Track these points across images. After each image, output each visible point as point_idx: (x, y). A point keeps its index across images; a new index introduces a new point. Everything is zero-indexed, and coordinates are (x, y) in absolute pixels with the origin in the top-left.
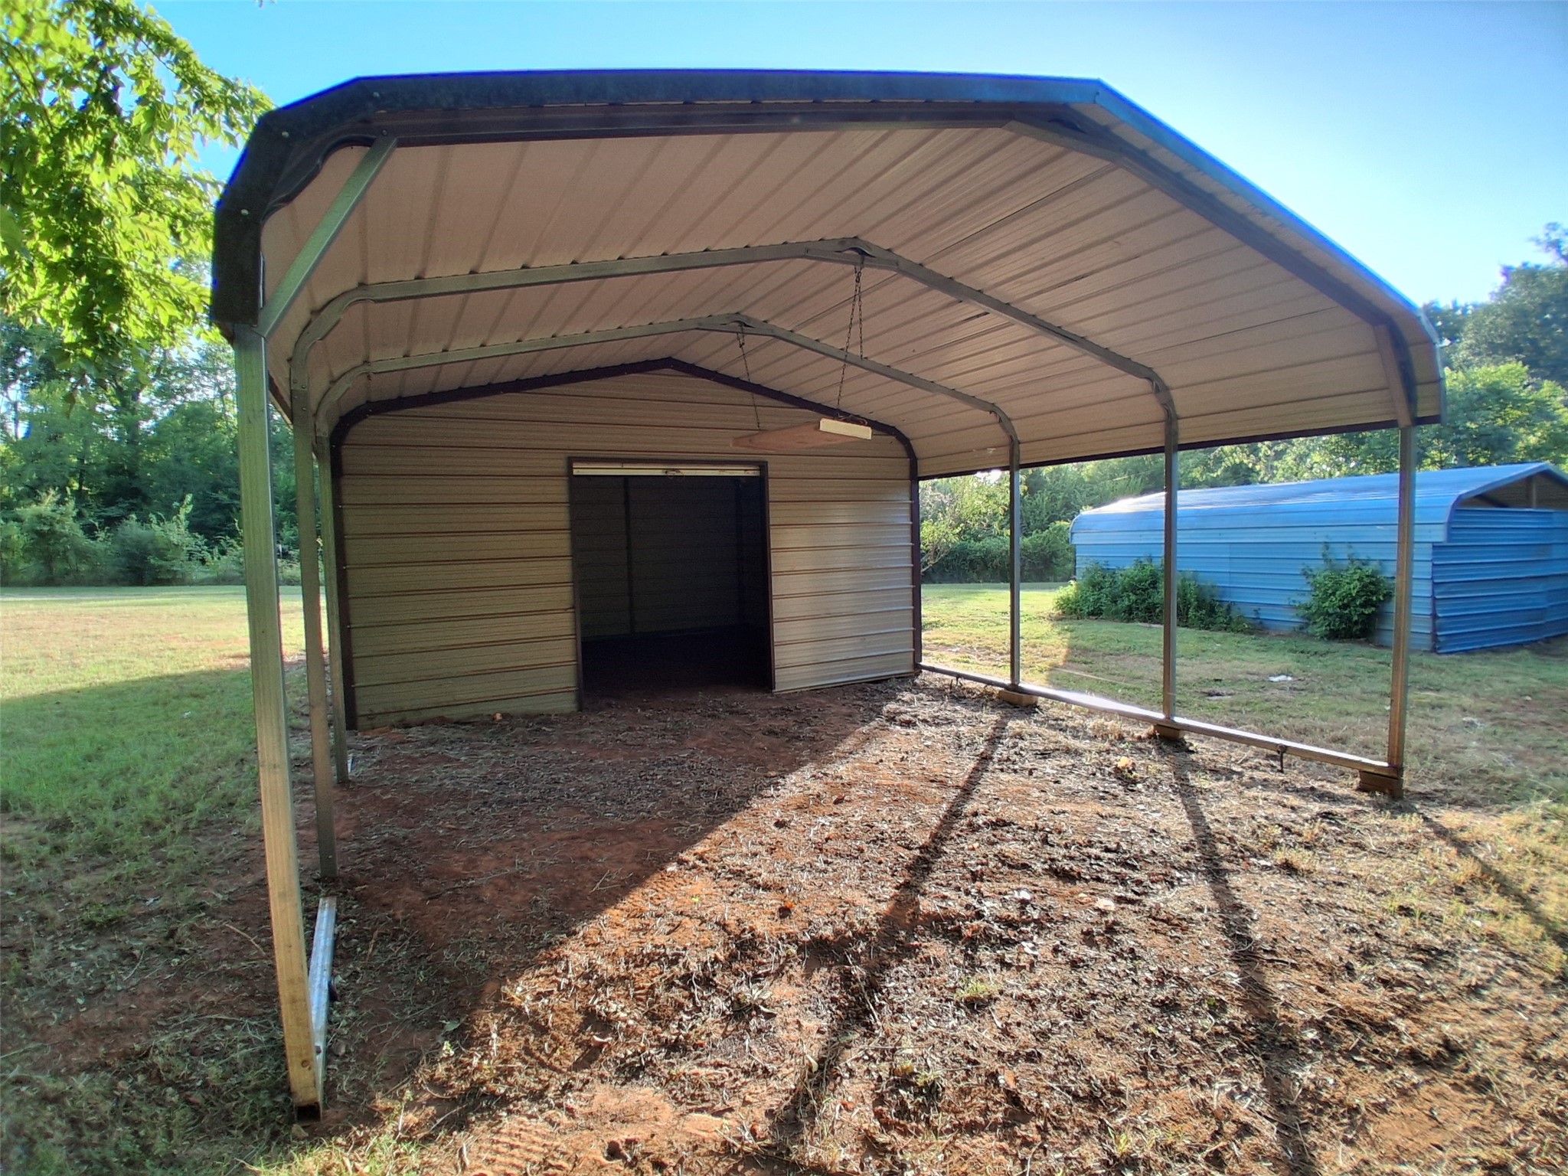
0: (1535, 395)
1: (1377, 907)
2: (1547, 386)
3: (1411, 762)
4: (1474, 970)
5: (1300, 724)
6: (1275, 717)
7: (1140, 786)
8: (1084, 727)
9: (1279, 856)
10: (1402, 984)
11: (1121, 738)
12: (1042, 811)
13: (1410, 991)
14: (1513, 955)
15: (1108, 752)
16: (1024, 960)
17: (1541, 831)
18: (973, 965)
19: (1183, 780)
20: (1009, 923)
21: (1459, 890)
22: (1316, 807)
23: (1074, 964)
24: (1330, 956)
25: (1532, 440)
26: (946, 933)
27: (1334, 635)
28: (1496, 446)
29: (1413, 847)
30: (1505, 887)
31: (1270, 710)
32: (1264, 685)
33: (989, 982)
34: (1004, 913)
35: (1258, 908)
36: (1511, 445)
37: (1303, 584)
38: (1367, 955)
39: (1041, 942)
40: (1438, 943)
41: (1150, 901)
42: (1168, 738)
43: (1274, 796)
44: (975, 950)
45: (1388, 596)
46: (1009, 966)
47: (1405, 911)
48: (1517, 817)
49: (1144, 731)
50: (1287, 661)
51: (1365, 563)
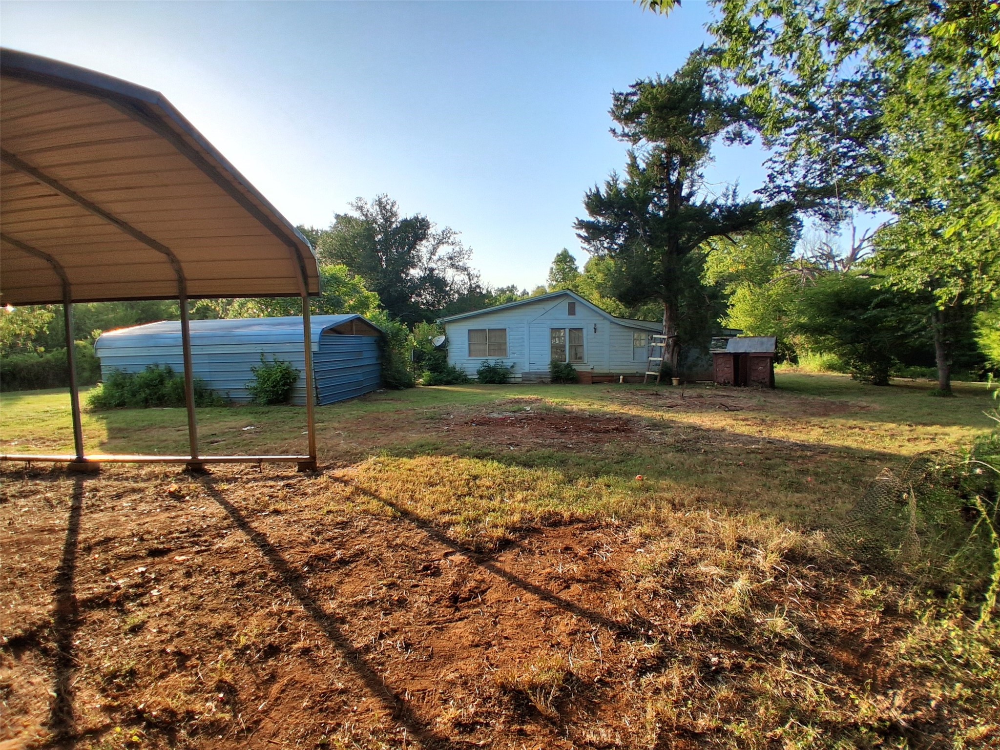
0: (352, 281)
1: (318, 515)
2: (357, 277)
3: (318, 454)
4: (361, 524)
5: (265, 448)
6: (251, 447)
7: (187, 498)
8: (139, 476)
9: (272, 508)
10: (336, 538)
11: (167, 477)
12: (132, 526)
13: (339, 539)
14: (373, 515)
15: (161, 485)
16: (154, 599)
17: (374, 469)
18: (124, 612)
19: (211, 489)
20: (137, 586)
21: (348, 499)
22: (282, 483)
23: (185, 588)
24: (304, 538)
25: (352, 303)
26: (99, 606)
27: (270, 402)
28: (336, 305)
29: (327, 488)
30: (365, 492)
31: (247, 445)
32: (241, 433)
33: (140, 615)
34: (133, 582)
35: (268, 532)
36: (343, 305)
37: (251, 376)
38: (318, 533)
39: (161, 587)
40: (345, 519)
41: (215, 548)
42: (196, 470)
43: (260, 484)
44: (122, 606)
45: (295, 379)
46: (147, 605)
47: (329, 512)
48: (364, 465)
49: (179, 469)
50: (250, 418)
51: (282, 363)
